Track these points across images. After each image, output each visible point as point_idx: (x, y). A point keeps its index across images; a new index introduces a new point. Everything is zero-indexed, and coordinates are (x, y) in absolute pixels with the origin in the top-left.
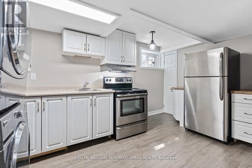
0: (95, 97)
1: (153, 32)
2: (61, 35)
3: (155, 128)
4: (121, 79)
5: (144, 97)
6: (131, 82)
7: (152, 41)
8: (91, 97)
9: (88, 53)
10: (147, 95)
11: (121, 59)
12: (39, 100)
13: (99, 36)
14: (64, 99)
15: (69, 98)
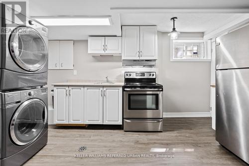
0: (105, 89)
1: (173, 19)
2: (87, 41)
3: (175, 132)
4: (143, 74)
5: (158, 92)
6: (154, 77)
7: (174, 29)
8: (101, 89)
9: (107, 52)
10: (162, 91)
11: (138, 53)
12: (67, 88)
13: (116, 36)
14: (82, 88)
15: (86, 88)
